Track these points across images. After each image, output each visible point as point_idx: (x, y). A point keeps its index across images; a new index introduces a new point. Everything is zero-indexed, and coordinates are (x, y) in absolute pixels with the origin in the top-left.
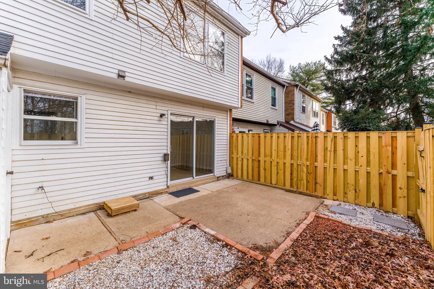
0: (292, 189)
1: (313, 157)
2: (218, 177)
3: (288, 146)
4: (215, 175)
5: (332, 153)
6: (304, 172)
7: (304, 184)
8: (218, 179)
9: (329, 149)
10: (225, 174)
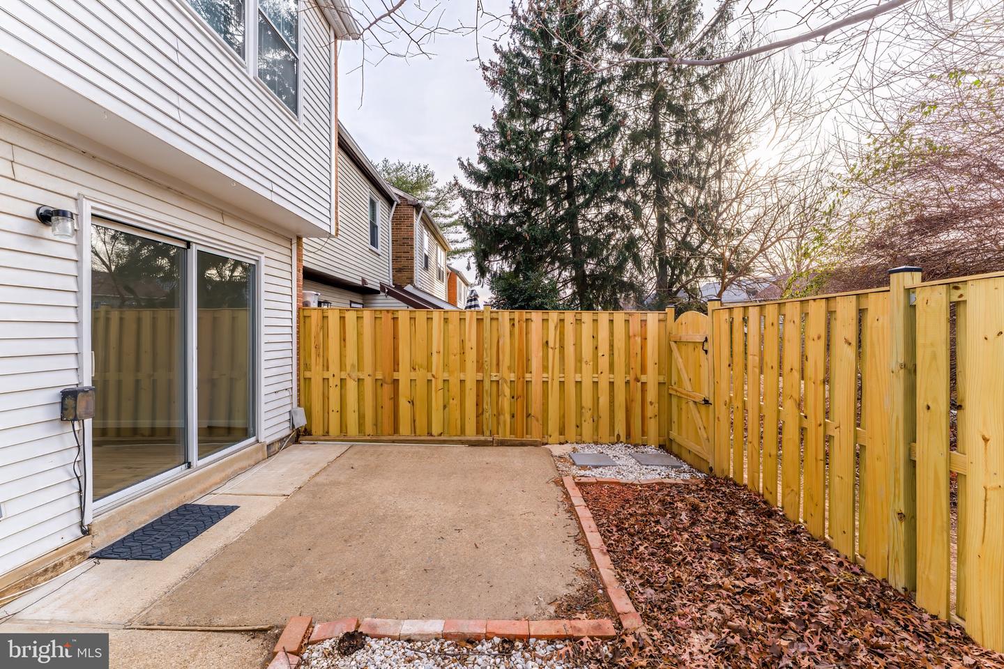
0: (482, 438)
1: (523, 362)
2: (269, 446)
3: (470, 340)
4: (262, 439)
5: (557, 351)
6: (505, 396)
7: (505, 422)
8: (272, 450)
9: (551, 344)
10: (287, 432)
